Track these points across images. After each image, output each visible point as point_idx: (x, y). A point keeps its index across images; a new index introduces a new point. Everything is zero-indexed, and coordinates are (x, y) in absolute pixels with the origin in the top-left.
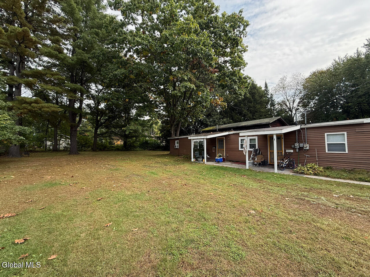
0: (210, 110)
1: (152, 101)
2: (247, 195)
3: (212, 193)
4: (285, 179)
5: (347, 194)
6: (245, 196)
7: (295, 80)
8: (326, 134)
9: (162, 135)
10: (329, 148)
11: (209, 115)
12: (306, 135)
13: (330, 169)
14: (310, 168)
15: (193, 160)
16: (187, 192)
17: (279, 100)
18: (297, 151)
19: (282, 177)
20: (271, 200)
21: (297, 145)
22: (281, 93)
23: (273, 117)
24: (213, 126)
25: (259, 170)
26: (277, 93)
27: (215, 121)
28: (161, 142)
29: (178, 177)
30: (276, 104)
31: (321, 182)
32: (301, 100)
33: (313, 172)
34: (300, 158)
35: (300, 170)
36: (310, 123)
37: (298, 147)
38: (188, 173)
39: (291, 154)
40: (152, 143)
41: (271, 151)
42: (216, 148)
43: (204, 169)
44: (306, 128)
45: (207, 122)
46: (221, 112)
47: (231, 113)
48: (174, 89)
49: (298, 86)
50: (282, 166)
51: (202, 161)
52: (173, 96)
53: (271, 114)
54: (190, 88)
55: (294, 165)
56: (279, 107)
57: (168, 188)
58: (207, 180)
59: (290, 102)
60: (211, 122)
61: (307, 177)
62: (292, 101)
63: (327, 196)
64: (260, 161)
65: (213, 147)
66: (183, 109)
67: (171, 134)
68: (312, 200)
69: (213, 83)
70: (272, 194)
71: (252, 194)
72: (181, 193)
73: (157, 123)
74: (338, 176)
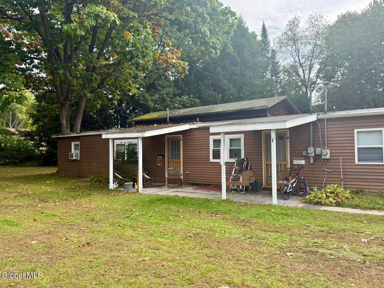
0: (155, 76)
1: (9, 43)
2: (219, 255)
3: (146, 258)
4: (289, 216)
5: (380, 236)
6: (215, 256)
7: (313, 27)
8: (356, 131)
9: (38, 128)
10: (360, 156)
11: (151, 87)
12: (326, 132)
13: (360, 193)
14: (331, 193)
15: (112, 185)
16: (91, 261)
17: (285, 63)
18: (312, 161)
19: (286, 213)
20: (262, 261)
21: (311, 150)
22: (290, 49)
23: (274, 96)
24: (160, 110)
25: (245, 201)
26: (283, 49)
27: (164, 100)
28: (38, 145)
29: (71, 227)
30: (280, 72)
31: (344, 218)
32: (322, 66)
33: (335, 201)
34: (316, 176)
35: (315, 197)
36: (333, 111)
37: (313, 155)
38: (98, 217)
39: (302, 168)
40: (12, 149)
41: (267, 163)
42: (164, 157)
43: (136, 205)
44: (325, 120)
45: (146, 101)
46: (176, 82)
47: (198, 84)
48: (68, 20)
49: (317, 39)
50: (286, 192)
51: (134, 186)
52: (64, 37)
53: (271, 90)
54: (106, 20)
55: (306, 189)
56: (285, 77)
57: (44, 257)
58: (142, 228)
59: (304, 68)
60: (155, 101)
61: (325, 211)
62: (308, 67)
63: (352, 242)
64: (247, 183)
65: (158, 155)
66: (91, 69)
67: (60, 125)
68: (329, 252)
69: (159, 17)
70: (264, 249)
71: (228, 252)
72: (76, 264)
73: (21, 100)
74: (371, 206)
